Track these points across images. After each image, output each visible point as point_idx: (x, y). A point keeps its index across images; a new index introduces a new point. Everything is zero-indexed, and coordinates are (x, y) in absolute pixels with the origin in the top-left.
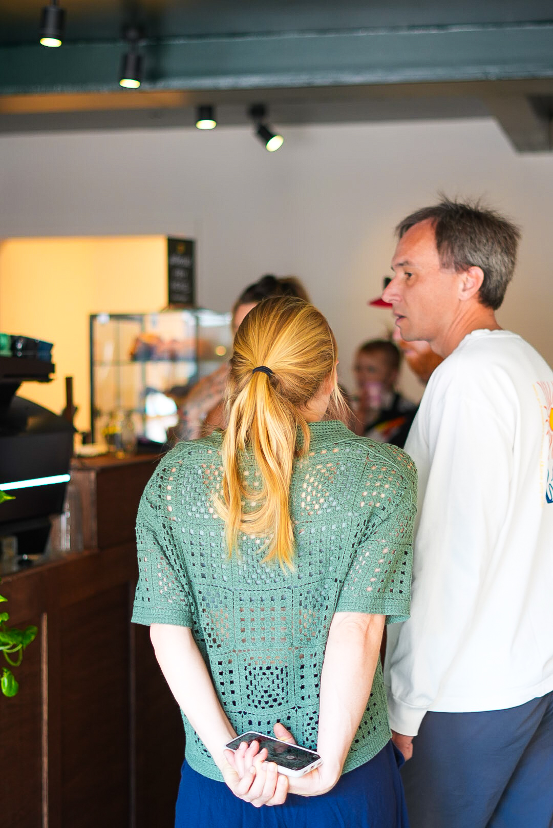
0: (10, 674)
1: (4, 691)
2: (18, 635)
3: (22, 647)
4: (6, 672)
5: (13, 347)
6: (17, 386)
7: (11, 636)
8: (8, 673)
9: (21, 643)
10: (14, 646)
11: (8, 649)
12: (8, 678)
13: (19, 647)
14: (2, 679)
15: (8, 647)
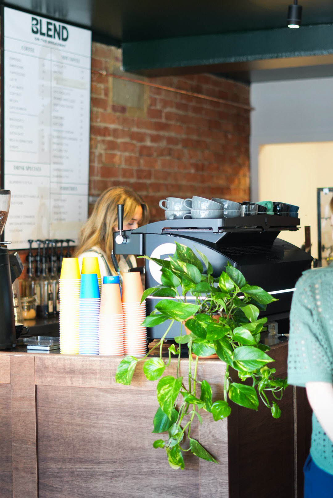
0: (276, 405)
1: (273, 415)
2: (281, 381)
3: (283, 389)
4: (274, 404)
5: (275, 210)
6: (278, 233)
7: (276, 382)
8: (275, 404)
9: (283, 386)
10: (278, 388)
11: (275, 390)
12: (275, 407)
13: (281, 389)
14: (272, 408)
15: (275, 389)
